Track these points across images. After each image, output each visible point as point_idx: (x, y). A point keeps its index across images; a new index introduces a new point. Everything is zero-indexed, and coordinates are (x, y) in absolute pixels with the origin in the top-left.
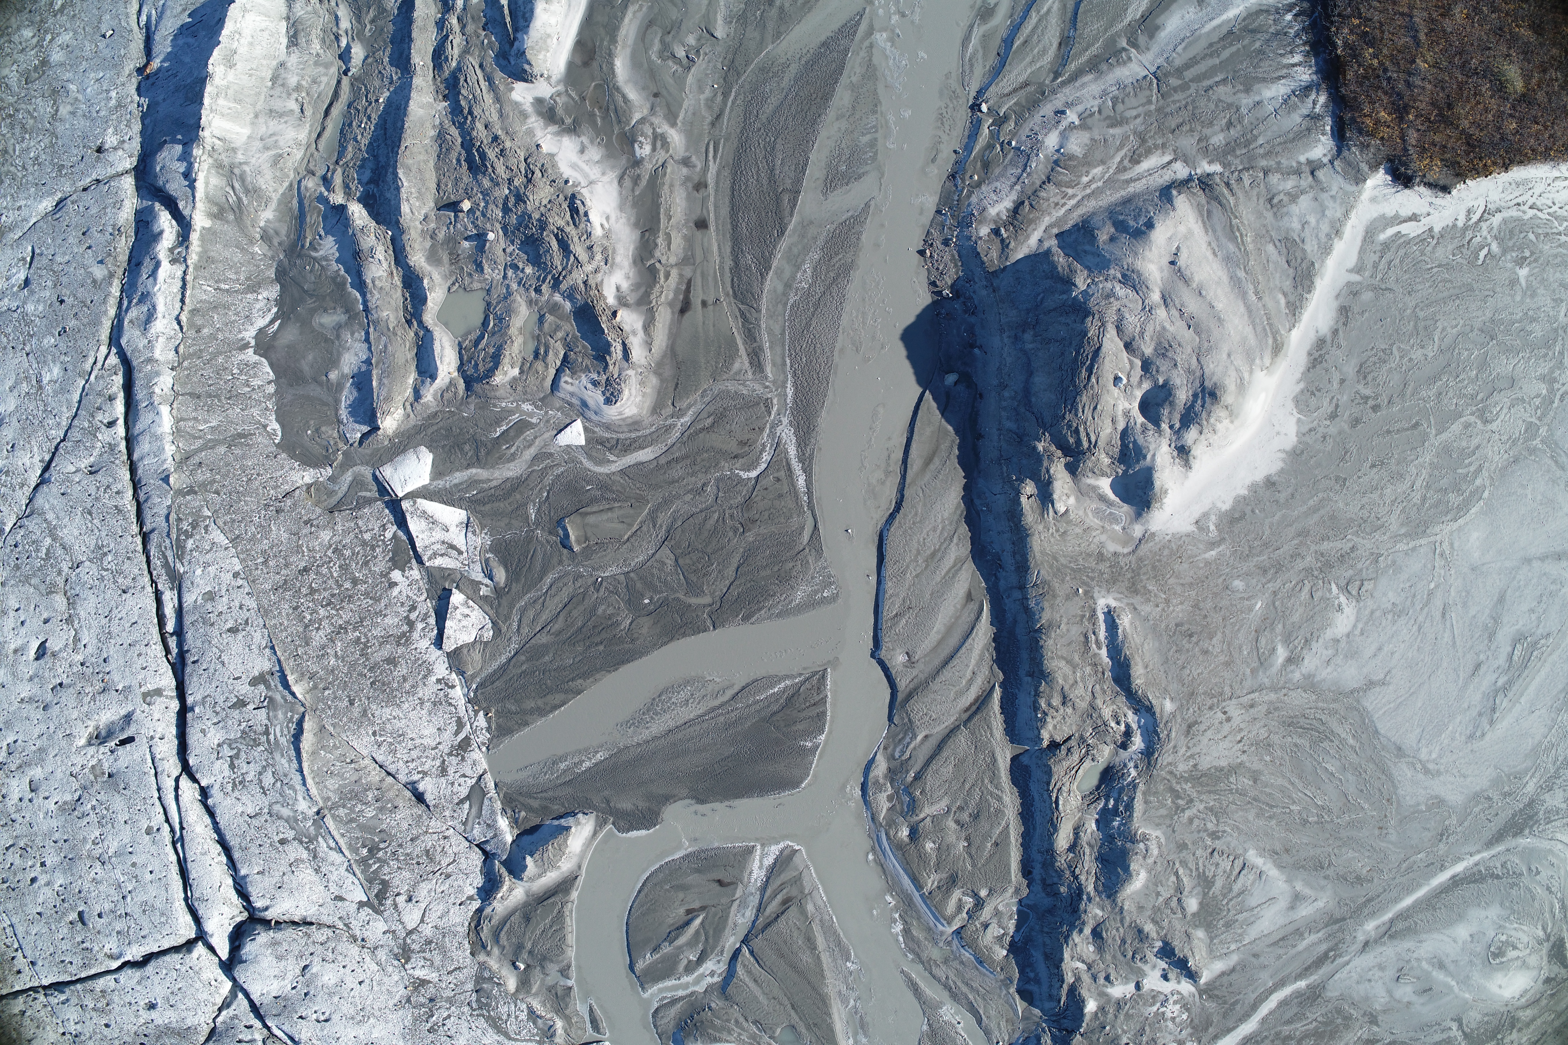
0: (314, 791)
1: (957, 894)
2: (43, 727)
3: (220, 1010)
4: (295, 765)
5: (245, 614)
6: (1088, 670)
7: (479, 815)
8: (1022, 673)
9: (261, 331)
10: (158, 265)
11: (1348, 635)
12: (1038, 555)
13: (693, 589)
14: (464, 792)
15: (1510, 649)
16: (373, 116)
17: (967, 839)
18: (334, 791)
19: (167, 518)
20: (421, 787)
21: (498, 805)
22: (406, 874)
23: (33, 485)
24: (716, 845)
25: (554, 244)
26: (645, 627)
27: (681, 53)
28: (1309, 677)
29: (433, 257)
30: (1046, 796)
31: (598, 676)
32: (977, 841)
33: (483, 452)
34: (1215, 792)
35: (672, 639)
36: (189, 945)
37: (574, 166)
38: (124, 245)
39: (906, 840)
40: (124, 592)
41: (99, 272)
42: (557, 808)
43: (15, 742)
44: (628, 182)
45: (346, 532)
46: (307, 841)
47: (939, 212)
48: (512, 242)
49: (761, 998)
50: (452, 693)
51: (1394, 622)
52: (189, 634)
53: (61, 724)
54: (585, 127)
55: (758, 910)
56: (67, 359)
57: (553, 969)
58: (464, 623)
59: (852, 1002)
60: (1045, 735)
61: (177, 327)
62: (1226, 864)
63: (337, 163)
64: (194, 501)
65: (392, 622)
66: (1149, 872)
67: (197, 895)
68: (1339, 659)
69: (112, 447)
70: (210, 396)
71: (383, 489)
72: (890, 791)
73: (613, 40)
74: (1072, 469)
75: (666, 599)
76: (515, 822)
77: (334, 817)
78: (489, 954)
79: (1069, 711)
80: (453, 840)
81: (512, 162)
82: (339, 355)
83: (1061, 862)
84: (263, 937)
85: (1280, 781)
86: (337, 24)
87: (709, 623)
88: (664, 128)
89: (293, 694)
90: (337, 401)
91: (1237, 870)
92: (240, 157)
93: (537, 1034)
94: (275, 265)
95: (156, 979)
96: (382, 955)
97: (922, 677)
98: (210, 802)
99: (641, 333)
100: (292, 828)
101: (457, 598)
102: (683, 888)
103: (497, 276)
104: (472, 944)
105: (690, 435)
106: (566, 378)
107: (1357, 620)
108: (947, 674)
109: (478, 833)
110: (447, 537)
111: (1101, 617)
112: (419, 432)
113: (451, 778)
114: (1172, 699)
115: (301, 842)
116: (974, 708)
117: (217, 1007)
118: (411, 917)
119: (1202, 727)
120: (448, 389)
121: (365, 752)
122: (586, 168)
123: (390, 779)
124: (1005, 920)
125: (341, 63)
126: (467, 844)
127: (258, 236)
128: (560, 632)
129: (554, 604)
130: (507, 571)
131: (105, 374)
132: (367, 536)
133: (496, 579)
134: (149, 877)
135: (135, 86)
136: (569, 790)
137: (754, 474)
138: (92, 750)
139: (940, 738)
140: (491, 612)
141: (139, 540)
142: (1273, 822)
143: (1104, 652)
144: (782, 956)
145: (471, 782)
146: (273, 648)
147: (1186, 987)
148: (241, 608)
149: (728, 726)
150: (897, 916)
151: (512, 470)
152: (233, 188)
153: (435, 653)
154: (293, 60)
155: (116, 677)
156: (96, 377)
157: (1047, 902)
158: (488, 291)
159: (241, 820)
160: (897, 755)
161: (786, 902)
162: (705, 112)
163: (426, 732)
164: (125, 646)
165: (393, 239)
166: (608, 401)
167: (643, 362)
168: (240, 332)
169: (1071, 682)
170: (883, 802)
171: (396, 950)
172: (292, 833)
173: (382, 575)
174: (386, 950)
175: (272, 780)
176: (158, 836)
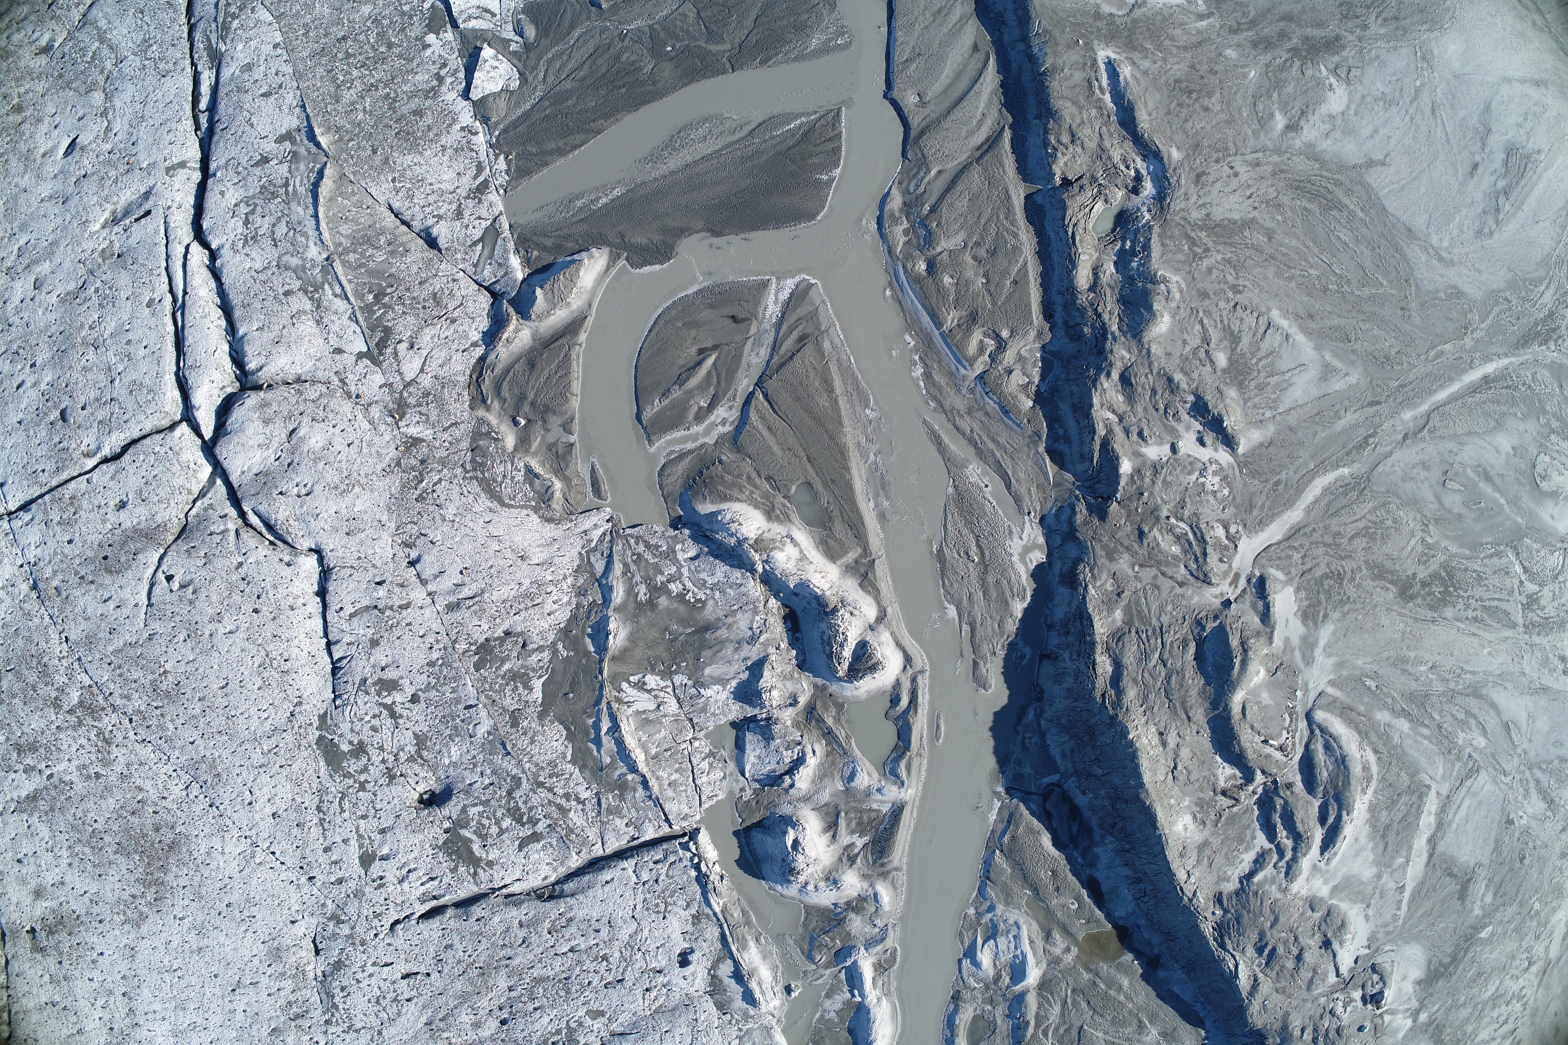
0: (326, 235)
1: (977, 336)
2: (59, 220)
3: (194, 502)
4: (311, 211)
5: (280, 79)
6: (1094, 112)
7: (491, 256)
8: (1030, 116)
11: (1343, 114)
12: (1038, 7)
13: (713, 37)
14: (478, 234)
15: (1504, 156)
17: (986, 275)
18: (347, 237)
19: (217, 5)
20: (435, 231)
21: (511, 245)
22: (410, 319)
24: (731, 279)
26: (667, 71)
28: (1310, 146)
30: (1062, 233)
31: (619, 116)
32: (995, 278)
34: (1231, 244)
35: (692, 81)
36: (172, 427)
39: (924, 273)
40: (164, 76)
42: (571, 246)
43: (27, 243)
46: (312, 289)
49: (776, 448)
50: (474, 139)
51: (1386, 110)
52: (222, 104)
53: (78, 213)
55: (773, 349)
57: (555, 421)
58: (492, 74)
59: (872, 457)
60: (1057, 173)
62: (1250, 321)
65: (422, 78)
66: (1173, 317)
67: (189, 363)
68: (1337, 134)
72: (906, 225)
75: (688, 46)
76: (526, 262)
77: (343, 262)
78: (488, 409)
79: (1079, 150)
80: (462, 283)
83: (1084, 299)
84: (252, 399)
85: (1294, 243)
87: (728, 66)
89: (318, 145)
91: (1262, 330)
93: (533, 499)
95: (131, 469)
96: (376, 412)
97: (933, 116)
98: (218, 263)
100: (298, 278)
101: (487, 52)
102: (696, 325)
104: (473, 400)
107: (1350, 102)
108: (957, 114)
109: (488, 274)
110: (483, 2)
111: (1102, 66)
113: (466, 221)
114: (1178, 148)
115: (306, 292)
116: (985, 147)
117: (192, 498)
118: (411, 368)
119: (1211, 178)
121: (382, 199)
123: (404, 228)
124: (1029, 367)
126: (476, 287)
128: (583, 79)
129: (579, 55)
130: (537, 29)
132: (406, 8)
133: (526, 36)
134: (142, 352)
136: (584, 227)
138: (105, 233)
139: (954, 173)
140: (519, 64)
141: (185, 29)
142: (1293, 284)
143: (1107, 98)
144: (798, 399)
145: (485, 224)
146: (303, 106)
147: (1223, 456)
148: (276, 74)
149: (744, 159)
150: (917, 358)
153: (461, 102)
155: (142, 156)
157: (1071, 347)
159: (247, 276)
160: (912, 189)
161: (802, 339)
163: (445, 177)
164: (156, 125)
169: (1078, 121)
170: (899, 237)
171: (391, 405)
172: (298, 283)
173: (417, 39)
174: (380, 407)
175: (285, 230)
176: (159, 307)
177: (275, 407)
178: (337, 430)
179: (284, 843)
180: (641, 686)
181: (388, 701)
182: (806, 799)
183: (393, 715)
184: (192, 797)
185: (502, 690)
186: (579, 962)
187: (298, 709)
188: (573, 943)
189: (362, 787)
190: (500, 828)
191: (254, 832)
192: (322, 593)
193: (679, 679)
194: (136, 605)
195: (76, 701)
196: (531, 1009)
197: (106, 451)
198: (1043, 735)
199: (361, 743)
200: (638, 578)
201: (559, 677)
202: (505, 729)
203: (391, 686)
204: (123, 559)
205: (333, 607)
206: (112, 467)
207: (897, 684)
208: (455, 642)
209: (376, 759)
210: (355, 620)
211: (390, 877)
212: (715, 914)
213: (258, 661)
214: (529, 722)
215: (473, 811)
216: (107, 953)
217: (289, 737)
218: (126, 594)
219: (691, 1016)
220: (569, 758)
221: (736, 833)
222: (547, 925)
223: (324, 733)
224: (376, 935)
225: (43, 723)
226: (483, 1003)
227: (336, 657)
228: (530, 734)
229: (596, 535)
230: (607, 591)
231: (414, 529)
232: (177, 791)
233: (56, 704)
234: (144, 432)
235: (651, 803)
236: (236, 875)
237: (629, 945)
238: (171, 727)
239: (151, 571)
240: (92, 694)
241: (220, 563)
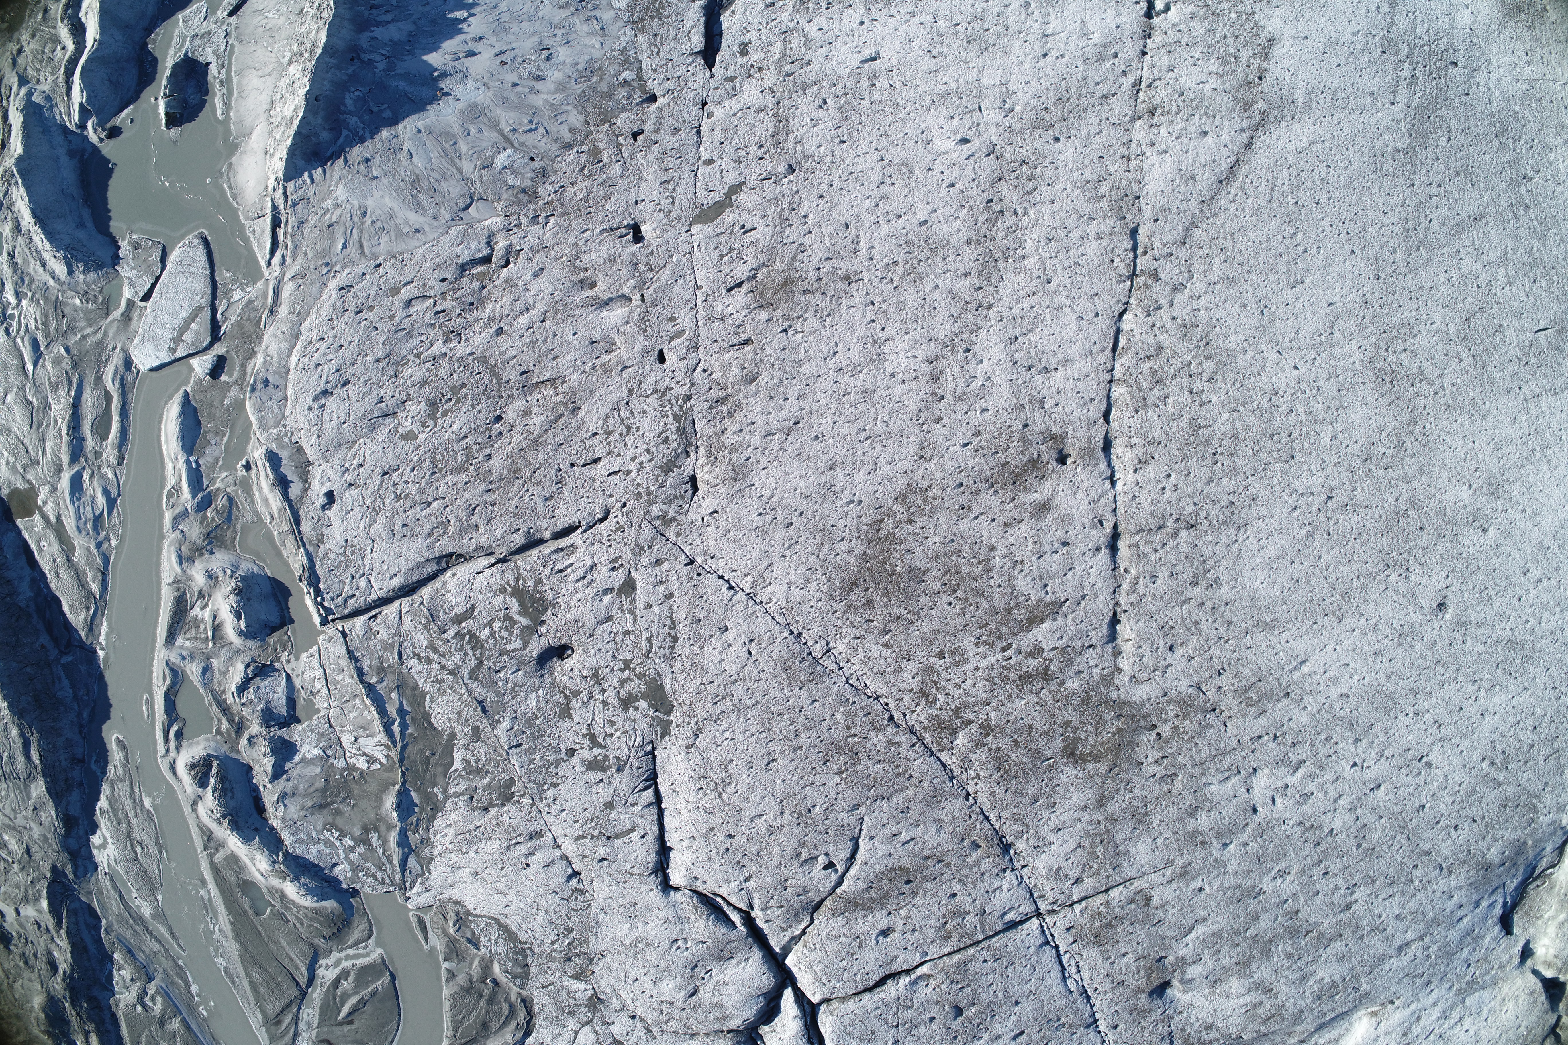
1: (158, 1010)
36: (828, 1001)
49: (285, 945)
55: (297, 1018)
57: (462, 979)
59: (217, 929)
78: (518, 996)
93: (471, 922)
96: (615, 1004)
117: (805, 938)
124: (120, 982)
144: (274, 980)
150: (196, 999)
157: (94, 994)
161: (277, 1023)
171: (602, 1008)
174: (611, 1008)
177: (711, 1017)
178: (648, 993)
179: (716, 601)
180: (371, 760)
181: (596, 751)
182: (238, 652)
183: (592, 737)
184: (823, 642)
185: (489, 760)
186: (422, 492)
187: (691, 741)
188: (427, 512)
189: (627, 665)
190: (491, 628)
191: (750, 610)
192: (664, 851)
193: (340, 764)
194: (872, 838)
195: (961, 735)
196: (470, 437)
197: (904, 981)
198: (76, 697)
199: (626, 709)
200: (380, 851)
201: (440, 770)
202: (484, 724)
203: (593, 765)
204: (886, 882)
205: (651, 838)
206: (895, 967)
207: (178, 749)
208: (532, 805)
209: (611, 694)
210: (628, 826)
211: (604, 570)
212: (304, 545)
213: (731, 789)
214: (463, 732)
215: (517, 644)
216: (958, 448)
217: (702, 713)
218: (883, 849)
219: (323, 441)
220: (428, 697)
221: (292, 621)
222: (451, 529)
223: (664, 717)
224: (624, 505)
225: (1009, 707)
226: (517, 439)
227: (651, 791)
228: (462, 720)
229: (418, 888)
230: (403, 841)
231: (573, 904)
232: (840, 647)
233: (987, 729)
234: (857, 998)
235: (357, 654)
236: (777, 560)
237: (377, 511)
238: (839, 716)
239: (852, 872)
240: (938, 744)
241: (770, 881)
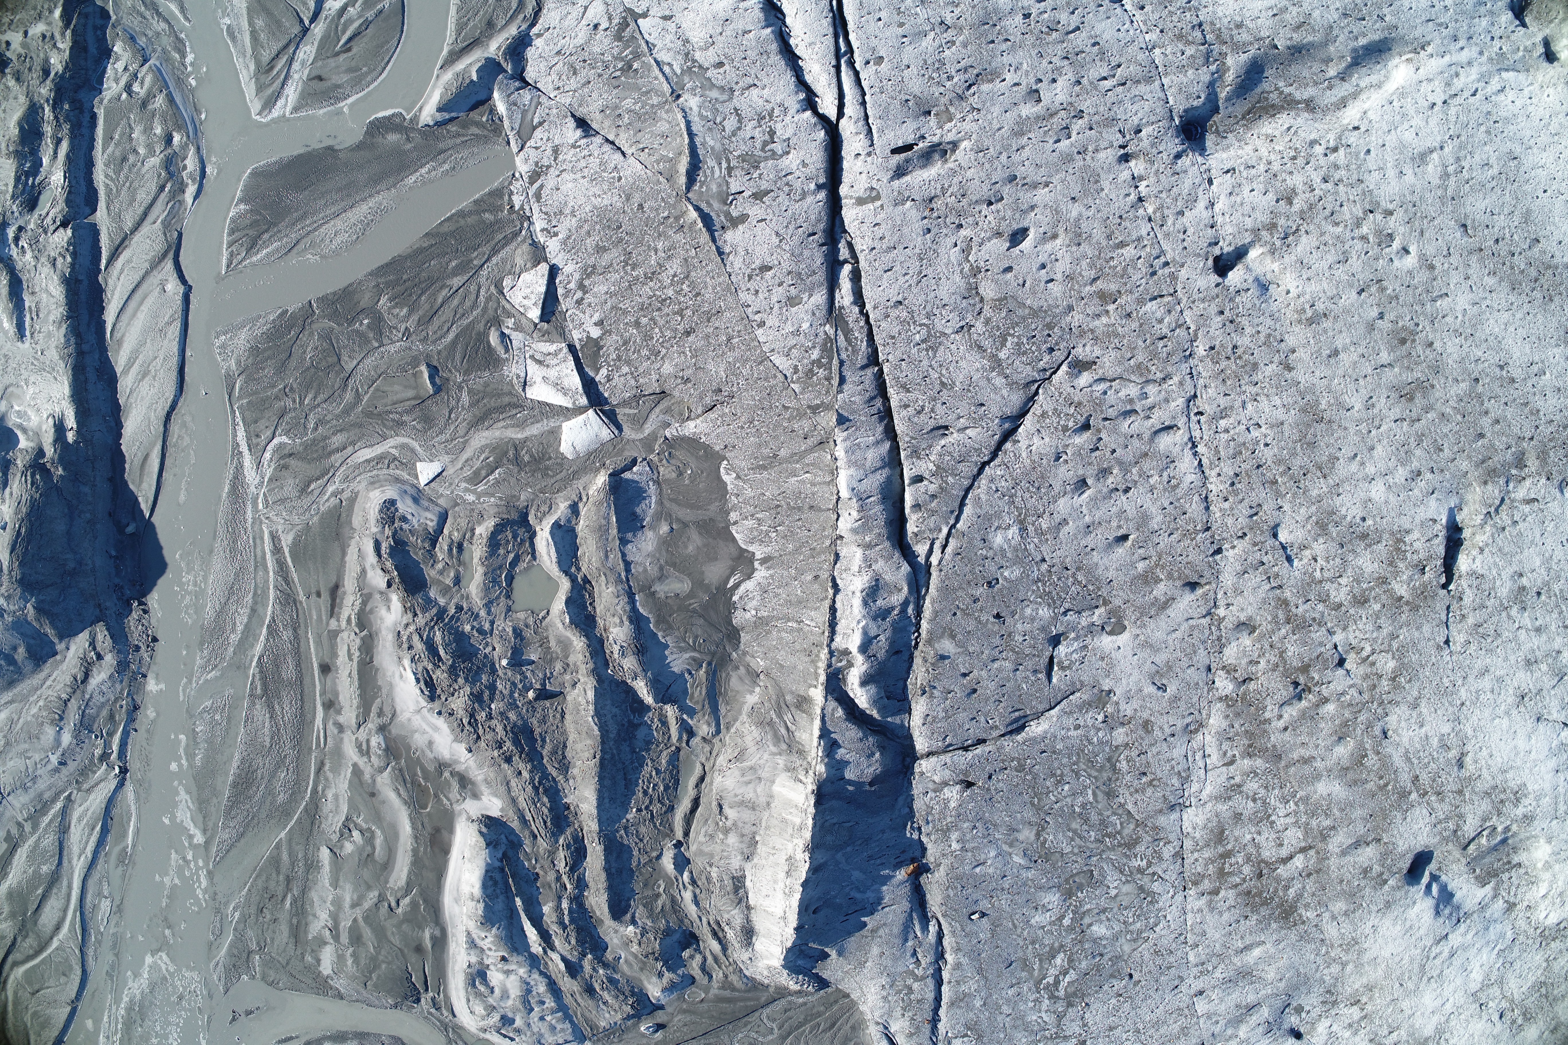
0: (680, 116)
1: (143, 93)
2: (1016, 158)
4: (698, 141)
5: (752, 285)
6: (37, 289)
7: (524, 113)
8: (86, 283)
9: (749, 577)
10: (864, 648)
12: (65, 380)
14: (538, 133)
16: (641, 795)
17: (131, 140)
18: (661, 119)
19: (842, 380)
20: (579, 133)
21: (506, 124)
22: (597, 49)
23: (1029, 416)
24: (321, 111)
25: (442, 652)
26: (366, 298)
27: (356, 834)
29: (566, 646)
30: (73, 182)
31: (409, 251)
32: (125, 139)
33: (511, 453)
37: (436, 729)
38: (919, 674)
39: (175, 134)
40: (900, 303)
41: (947, 646)
42: (453, 128)
43: (1058, 141)
44: (387, 710)
45: (647, 373)
46: (693, 68)
47: (144, 676)
48: (486, 656)
50: (544, 224)
52: (819, 262)
53: (990, 161)
54: (431, 768)
56: (984, 552)
58: (529, 291)
60: (69, 232)
61: (839, 581)
63: (678, 749)
64: (809, 398)
65: (600, 287)
66: (8, 128)
69: (915, 454)
70: (799, 509)
71: (611, 417)
72: (184, 174)
73: (415, 851)
74: (41, 453)
75: (349, 325)
76: (492, 111)
77: (663, 94)
79: (52, 254)
80: (551, 87)
81: (489, 736)
82: (658, 549)
83: (66, 130)
86: (695, 896)
87: (314, 306)
88: (361, 762)
89: (697, 208)
90: (660, 502)
92: (781, 761)
94: (742, 646)
97: (155, 273)
98: (802, 96)
99: (368, 567)
100: (709, 79)
101: (535, 314)
102: (351, 70)
103: (500, 624)
105: (327, 473)
106: (432, 525)
108: (137, 277)
109: (526, 96)
110: (543, 371)
111: (28, 333)
112: (575, 473)
113: (550, 144)
115: (700, 67)
116: (120, 250)
118: (596, 10)
120: (544, 515)
121: (632, 160)
122: (425, 726)
123: (611, 137)
125: (687, 854)
126: (538, 84)
127: (762, 676)
128: (442, 287)
129: (446, 313)
130: (488, 342)
131: (927, 534)
132: (625, 369)
133: (497, 334)
134: (883, 14)
135: (929, 852)
136: (441, 146)
137: (276, 441)
138: (950, 137)
139: (146, 223)
140: (504, 302)
141: (881, 357)
143: (27, 305)
145: (530, 142)
146: (720, 253)
148: (757, 292)
149: (304, 217)
151: (482, 438)
152: (788, 729)
153: (557, 261)
154: (736, 862)
155: (914, 215)
156: (940, 530)
157: (80, 96)
158: (509, 609)
159: (765, 81)
160: (177, 205)
162: (330, 775)
163: (570, 185)
164: (901, 247)
165: (607, 664)
166: (392, 502)
167: (365, 540)
168: (772, 576)
169: (49, 278)
170: (191, 163)
172: (709, 74)
173: (610, 332)
175: (725, 123)
176: (868, 56)
